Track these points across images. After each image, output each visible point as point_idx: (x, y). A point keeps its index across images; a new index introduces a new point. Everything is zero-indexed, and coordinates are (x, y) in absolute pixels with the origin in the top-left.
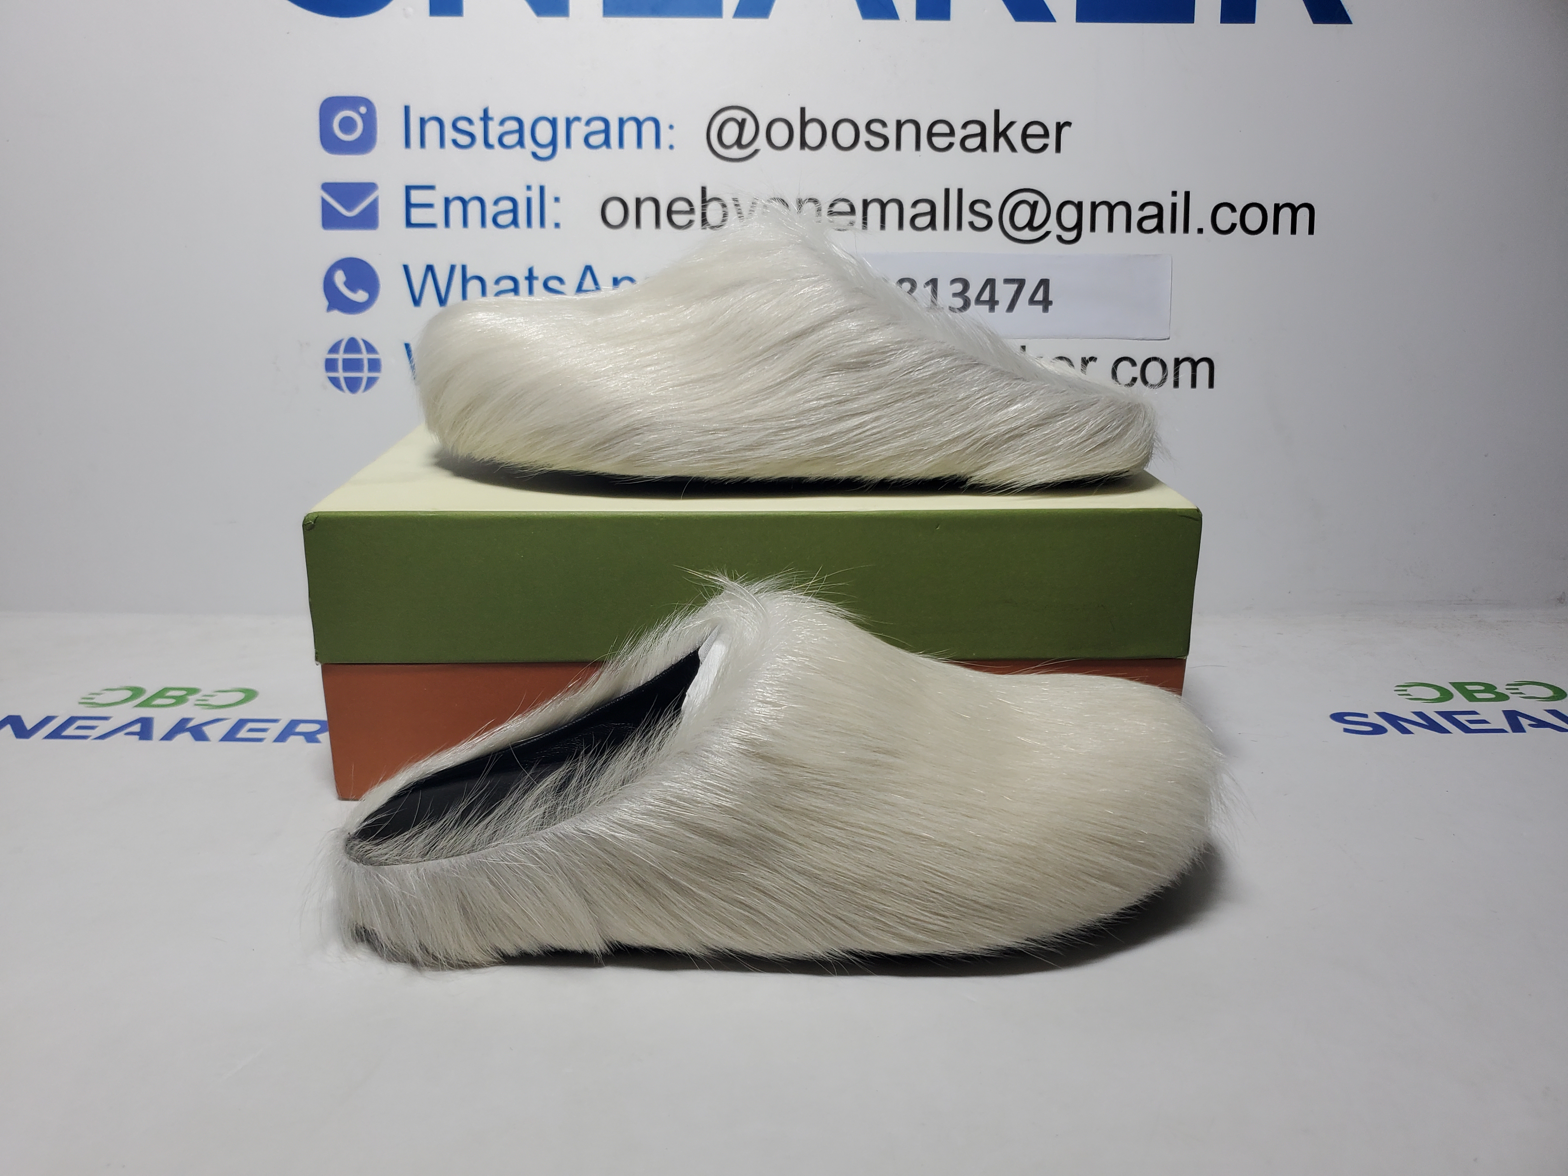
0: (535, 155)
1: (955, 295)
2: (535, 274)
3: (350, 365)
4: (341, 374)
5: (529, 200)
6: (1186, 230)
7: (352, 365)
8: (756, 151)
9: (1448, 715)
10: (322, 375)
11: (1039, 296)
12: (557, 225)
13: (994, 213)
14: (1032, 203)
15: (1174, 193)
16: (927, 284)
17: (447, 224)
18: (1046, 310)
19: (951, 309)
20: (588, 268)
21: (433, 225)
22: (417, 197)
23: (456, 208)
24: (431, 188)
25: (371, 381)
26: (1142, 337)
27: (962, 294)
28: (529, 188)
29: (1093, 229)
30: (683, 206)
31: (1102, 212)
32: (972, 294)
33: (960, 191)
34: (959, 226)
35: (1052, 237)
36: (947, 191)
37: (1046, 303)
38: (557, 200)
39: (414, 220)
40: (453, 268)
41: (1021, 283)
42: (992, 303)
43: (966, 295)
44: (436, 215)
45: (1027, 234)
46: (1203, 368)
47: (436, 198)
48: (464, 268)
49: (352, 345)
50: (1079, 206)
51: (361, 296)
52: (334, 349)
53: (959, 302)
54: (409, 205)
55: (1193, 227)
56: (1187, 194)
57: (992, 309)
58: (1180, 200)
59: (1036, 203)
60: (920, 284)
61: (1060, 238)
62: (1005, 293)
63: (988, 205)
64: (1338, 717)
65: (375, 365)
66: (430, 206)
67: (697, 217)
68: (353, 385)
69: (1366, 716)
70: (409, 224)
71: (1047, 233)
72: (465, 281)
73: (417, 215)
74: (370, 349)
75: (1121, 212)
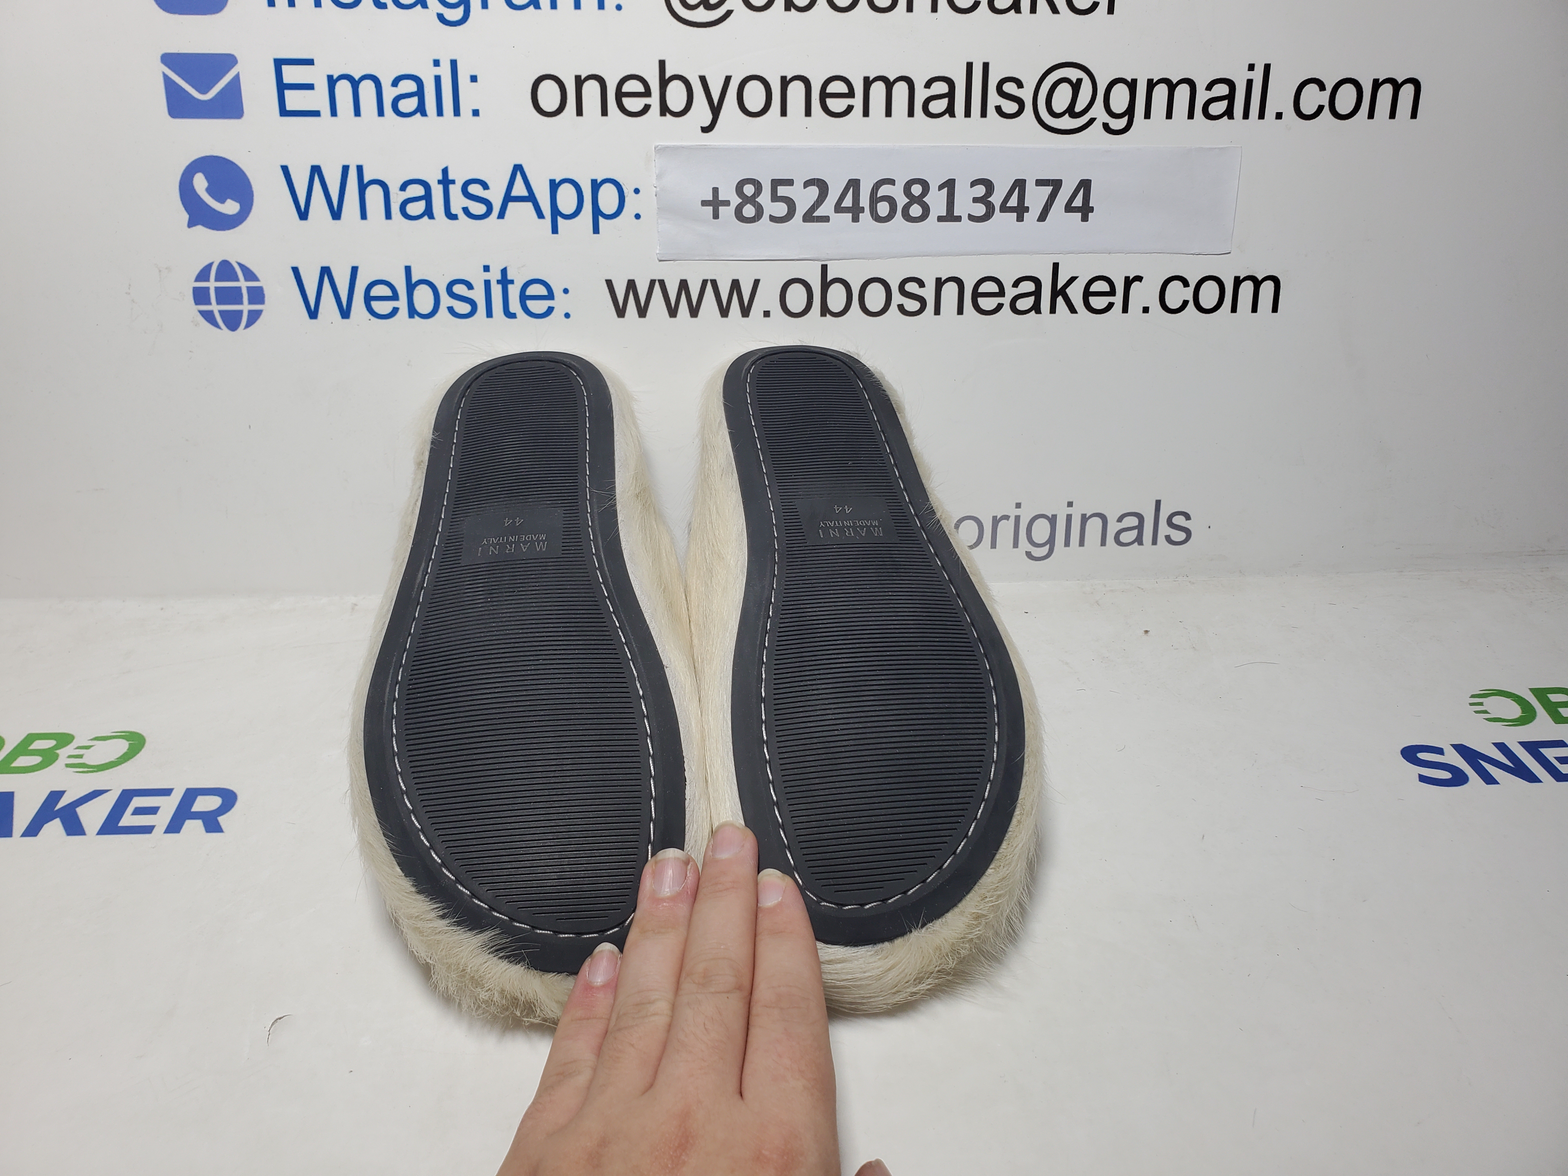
0: (441, 18)
1: (976, 200)
2: (451, 177)
3: (225, 296)
4: (215, 308)
5: (438, 79)
6: (1262, 116)
7: (229, 296)
8: (729, 13)
9: (1533, 747)
10: (192, 309)
11: (1078, 202)
12: (476, 113)
13: (1026, 95)
14: (1074, 81)
15: (1251, 67)
16: (941, 187)
17: (334, 113)
18: (1085, 219)
19: (972, 218)
20: (518, 169)
21: (316, 114)
22: (291, 74)
23: (343, 89)
24: (310, 62)
25: (254, 316)
26: (1197, 251)
27: (983, 200)
28: (437, 63)
29: (1147, 115)
30: (638, 87)
31: (1161, 91)
32: (997, 199)
33: (986, 66)
34: (984, 114)
35: (1097, 126)
36: (970, 66)
37: (1086, 211)
38: (474, 79)
39: (289, 107)
40: (346, 169)
41: (1056, 185)
42: (1021, 211)
43: (989, 199)
44: (318, 99)
45: (1067, 123)
46: (1267, 289)
47: (316, 75)
48: (360, 169)
49: (226, 270)
50: (1132, 85)
51: (231, 207)
52: (203, 275)
53: (980, 210)
54: (282, 87)
55: (1270, 112)
56: (1267, 67)
57: (1020, 219)
58: (1257, 77)
59: (1080, 81)
60: (934, 187)
61: (1106, 127)
62: (1036, 197)
63: (1020, 84)
64: (1410, 754)
65: (257, 295)
66: (310, 87)
67: (654, 101)
68: (232, 321)
69: (1440, 751)
70: (284, 112)
71: (1092, 121)
72: (363, 187)
73: (294, 99)
74: (250, 275)
75: (1183, 92)
